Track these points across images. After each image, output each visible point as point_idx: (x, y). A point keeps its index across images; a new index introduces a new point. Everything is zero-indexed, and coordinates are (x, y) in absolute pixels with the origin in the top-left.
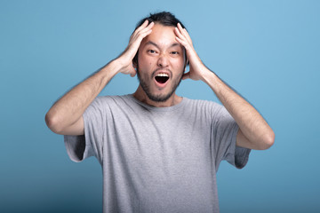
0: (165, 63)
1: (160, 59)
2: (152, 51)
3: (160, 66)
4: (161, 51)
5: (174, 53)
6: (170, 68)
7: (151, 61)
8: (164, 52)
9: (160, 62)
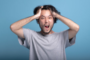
0: (47, 21)
1: (46, 20)
2: (43, 18)
3: (46, 23)
4: (46, 18)
5: (50, 18)
6: (49, 23)
7: (43, 21)
8: (47, 18)
9: (46, 21)
